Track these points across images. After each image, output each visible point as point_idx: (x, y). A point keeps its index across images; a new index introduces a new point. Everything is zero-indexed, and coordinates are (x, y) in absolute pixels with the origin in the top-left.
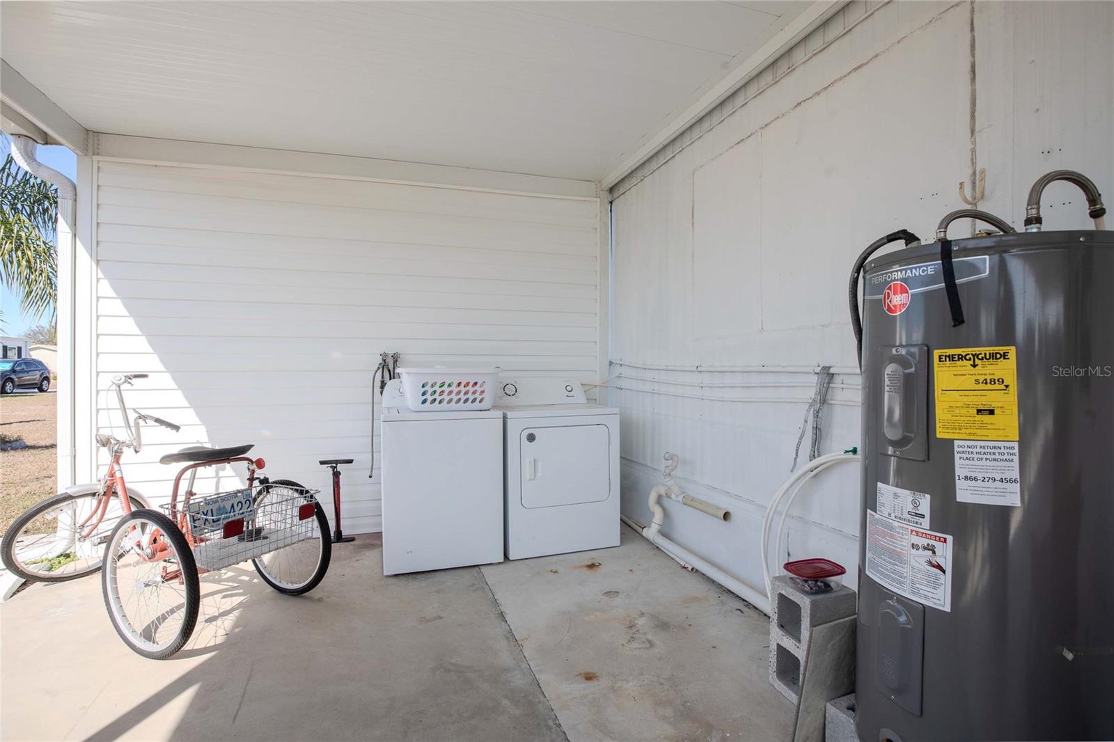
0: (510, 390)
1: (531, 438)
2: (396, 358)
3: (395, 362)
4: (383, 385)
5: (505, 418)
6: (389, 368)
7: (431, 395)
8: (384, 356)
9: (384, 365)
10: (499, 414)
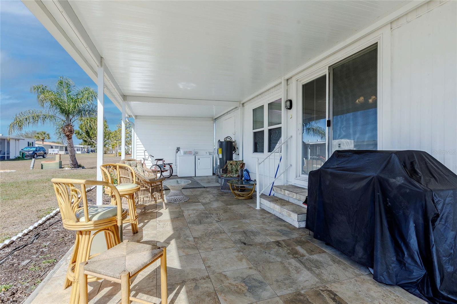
0: (197, 153)
1: (199, 159)
2: (179, 148)
3: (179, 149)
4: (177, 152)
5: (195, 156)
6: (178, 149)
7: (185, 153)
8: (177, 148)
9: (177, 149)
10: (194, 156)
